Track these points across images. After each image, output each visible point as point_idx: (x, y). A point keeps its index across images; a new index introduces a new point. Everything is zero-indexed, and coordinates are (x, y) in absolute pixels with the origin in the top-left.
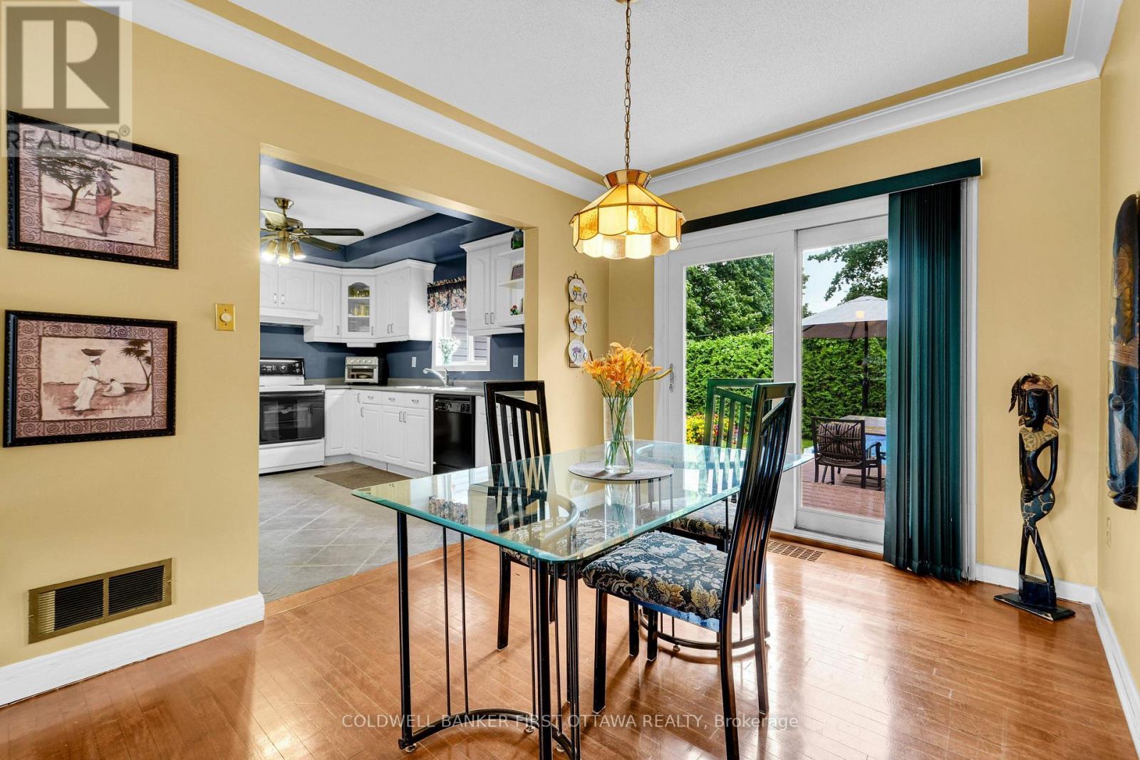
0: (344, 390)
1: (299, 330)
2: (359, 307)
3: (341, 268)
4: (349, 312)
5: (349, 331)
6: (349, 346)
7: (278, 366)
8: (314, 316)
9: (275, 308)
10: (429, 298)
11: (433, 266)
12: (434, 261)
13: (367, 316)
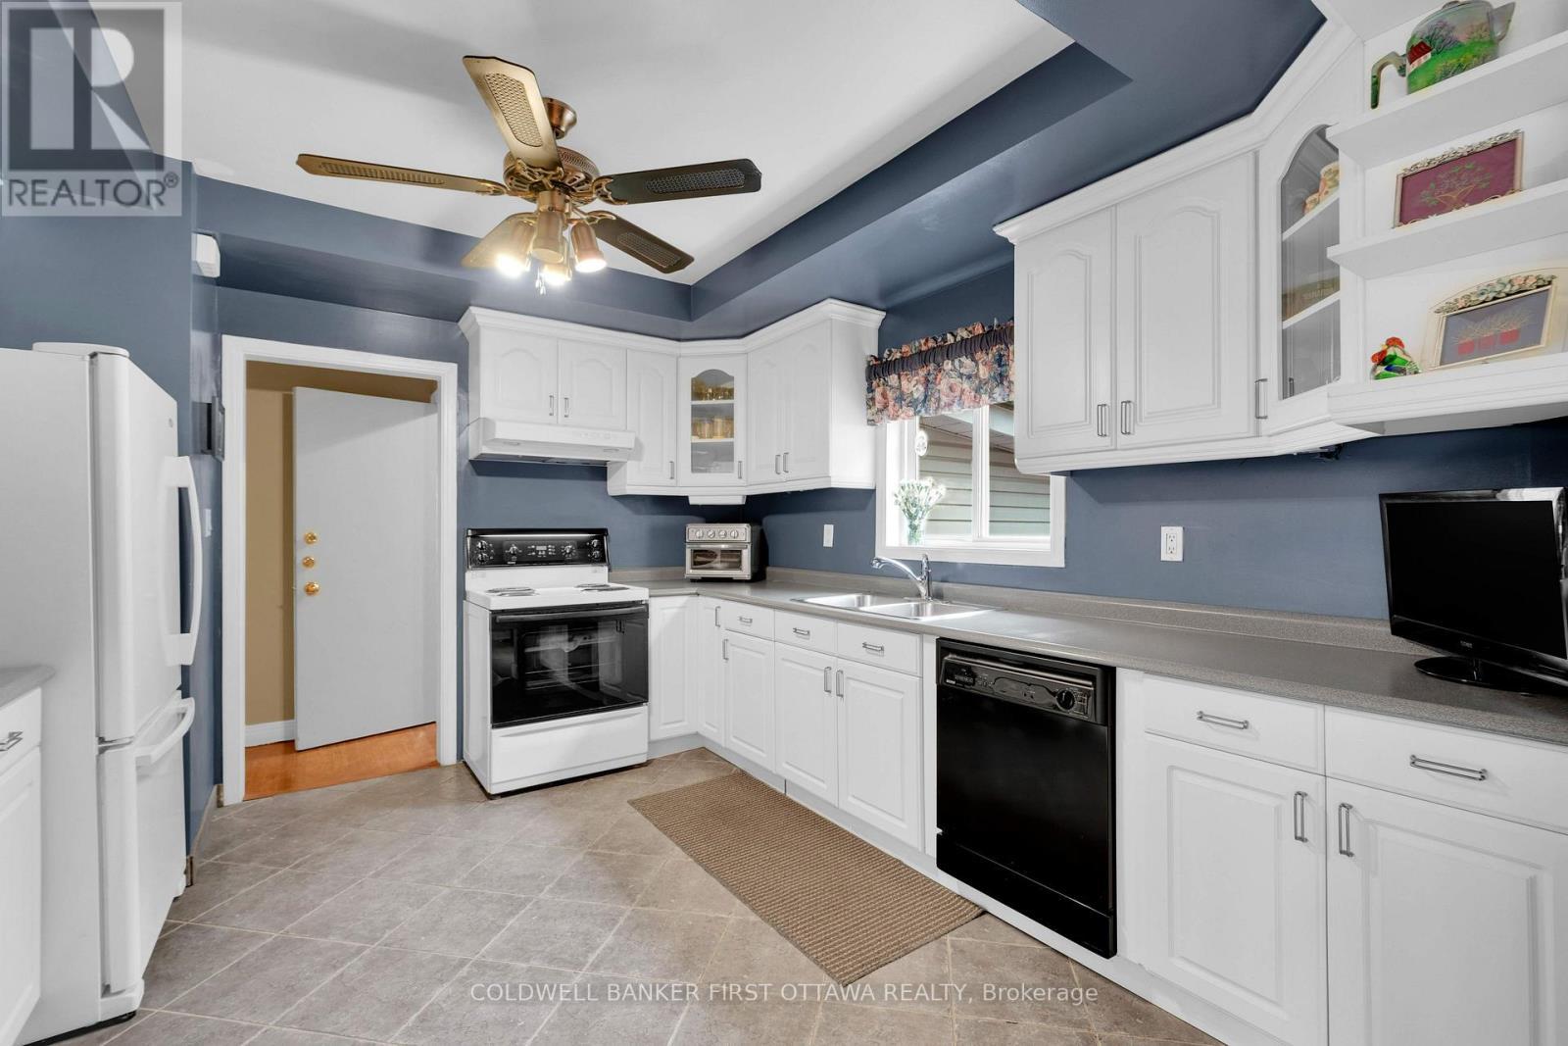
0: (686, 598)
1: (598, 472)
2: (712, 422)
3: (679, 340)
4: (694, 433)
5: (693, 470)
6: (692, 501)
7: (559, 546)
8: (624, 441)
9: (550, 424)
10: (870, 390)
11: (877, 317)
12: (884, 307)
13: (729, 440)
